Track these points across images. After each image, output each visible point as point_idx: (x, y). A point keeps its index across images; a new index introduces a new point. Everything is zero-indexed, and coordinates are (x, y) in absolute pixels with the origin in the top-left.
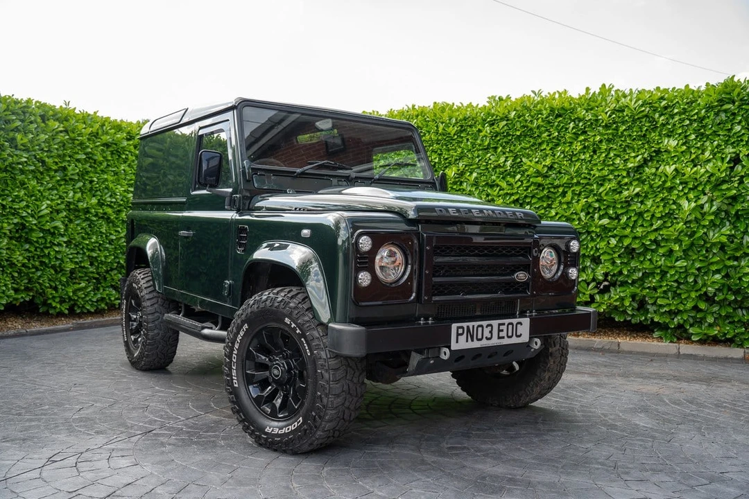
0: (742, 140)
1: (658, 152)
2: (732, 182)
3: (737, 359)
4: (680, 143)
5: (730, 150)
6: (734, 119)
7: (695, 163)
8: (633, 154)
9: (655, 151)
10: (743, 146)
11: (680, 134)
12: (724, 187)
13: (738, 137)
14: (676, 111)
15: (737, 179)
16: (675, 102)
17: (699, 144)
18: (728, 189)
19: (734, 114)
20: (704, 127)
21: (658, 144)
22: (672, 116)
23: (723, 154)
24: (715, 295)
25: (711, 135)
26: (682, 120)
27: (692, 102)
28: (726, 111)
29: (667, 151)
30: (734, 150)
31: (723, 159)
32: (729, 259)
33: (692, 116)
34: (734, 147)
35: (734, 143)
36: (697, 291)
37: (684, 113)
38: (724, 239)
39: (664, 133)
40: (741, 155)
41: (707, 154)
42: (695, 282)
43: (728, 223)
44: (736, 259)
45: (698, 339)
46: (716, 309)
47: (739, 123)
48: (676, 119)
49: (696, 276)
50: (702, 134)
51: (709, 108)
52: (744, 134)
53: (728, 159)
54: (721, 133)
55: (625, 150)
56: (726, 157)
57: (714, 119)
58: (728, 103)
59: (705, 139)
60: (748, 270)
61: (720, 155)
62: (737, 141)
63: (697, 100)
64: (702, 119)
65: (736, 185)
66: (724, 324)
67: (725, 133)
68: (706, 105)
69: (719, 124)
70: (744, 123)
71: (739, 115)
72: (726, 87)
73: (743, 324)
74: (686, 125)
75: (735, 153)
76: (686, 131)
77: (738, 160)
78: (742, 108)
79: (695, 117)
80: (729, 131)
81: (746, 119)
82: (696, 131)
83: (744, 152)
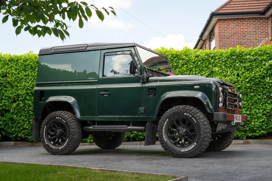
0: (239, 69)
1: (212, 72)
4: (219, 70)
5: (235, 72)
7: (225, 76)
8: (204, 73)
9: (211, 72)
10: (240, 70)
11: (219, 66)
12: (236, 84)
13: (238, 68)
14: (217, 58)
15: (240, 81)
16: (216, 55)
17: (226, 70)
18: (237, 85)
19: (235, 60)
20: (227, 64)
21: (212, 69)
22: (216, 60)
25: (229, 66)
26: (219, 61)
27: (221, 55)
28: (232, 59)
29: (216, 72)
30: (237, 72)
33: (222, 60)
34: (237, 71)
35: (237, 69)
37: (219, 59)
39: (214, 65)
40: (240, 74)
41: (229, 73)
47: (237, 63)
48: (217, 61)
50: (226, 66)
51: (228, 58)
52: (239, 67)
53: (236, 75)
54: (232, 66)
55: (201, 71)
56: (235, 74)
57: (230, 61)
58: (233, 56)
59: (228, 68)
60: (245, 112)
61: (233, 73)
62: (238, 69)
63: (222, 55)
64: (226, 61)
65: (240, 83)
66: (236, 132)
67: (234, 66)
68: (226, 56)
69: (231, 63)
70: (239, 63)
71: (237, 60)
72: (231, 50)
73: (243, 131)
74: (221, 63)
75: (238, 73)
76: (221, 65)
77: (238, 75)
78: (238, 58)
79: (224, 60)
80: (235, 65)
81: (239, 61)
82: (224, 65)
83: (240, 73)
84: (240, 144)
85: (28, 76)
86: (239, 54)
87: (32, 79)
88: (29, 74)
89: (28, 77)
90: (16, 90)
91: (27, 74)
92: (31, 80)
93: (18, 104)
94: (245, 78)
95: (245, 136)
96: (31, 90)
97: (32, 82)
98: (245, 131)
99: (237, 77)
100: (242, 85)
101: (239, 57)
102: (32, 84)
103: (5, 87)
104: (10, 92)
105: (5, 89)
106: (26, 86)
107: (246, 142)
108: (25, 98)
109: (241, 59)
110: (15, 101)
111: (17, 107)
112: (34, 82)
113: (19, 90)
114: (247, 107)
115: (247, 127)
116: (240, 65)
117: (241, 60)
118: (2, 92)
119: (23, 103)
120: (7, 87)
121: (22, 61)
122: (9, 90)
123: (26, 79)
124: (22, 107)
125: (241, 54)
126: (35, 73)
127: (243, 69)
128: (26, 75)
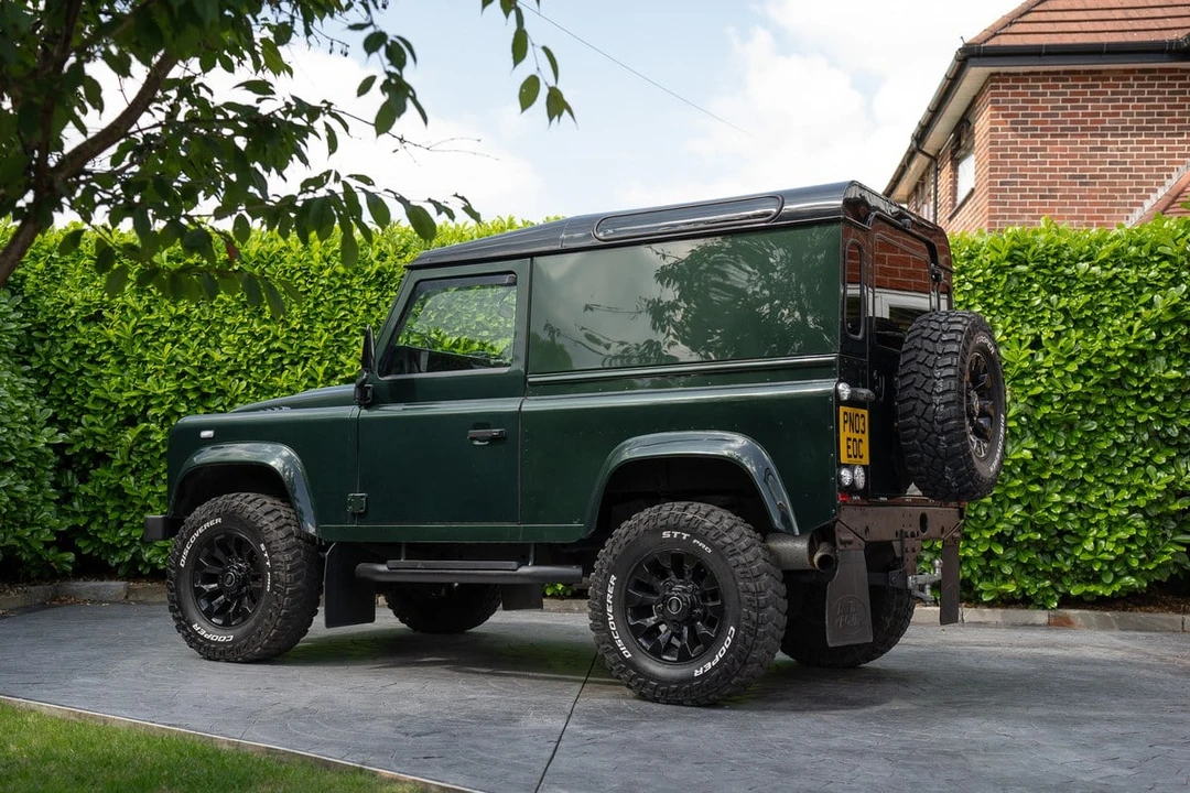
0: (1043, 318)
2: (1038, 375)
3: (1040, 625)
5: (1028, 330)
6: (1030, 287)
10: (1046, 325)
11: (960, 304)
12: (1027, 382)
13: (1038, 312)
15: (1044, 371)
17: (988, 320)
18: (1032, 386)
19: (1030, 280)
20: (991, 295)
23: (1021, 334)
24: (1013, 535)
25: (1001, 306)
26: (962, 283)
27: (970, 258)
28: (1018, 275)
30: (1033, 331)
31: (1020, 342)
32: (1031, 483)
33: (975, 278)
34: (1032, 326)
35: (1032, 320)
36: (988, 529)
37: (963, 273)
38: (1027, 454)
40: (1043, 338)
41: (998, 333)
42: (988, 516)
43: (1029, 433)
44: (1040, 482)
45: (990, 598)
46: (1011, 555)
47: (1037, 293)
49: (988, 507)
50: (989, 305)
51: (999, 270)
52: (1044, 309)
53: (1028, 343)
54: (1015, 304)
56: (1026, 340)
57: (1005, 284)
58: (1020, 263)
59: (994, 312)
60: (1057, 498)
61: (1017, 336)
62: (1038, 317)
63: (977, 255)
64: (987, 285)
65: (1044, 380)
66: (1021, 576)
67: (1020, 305)
68: (992, 263)
69: (1012, 292)
70: (1043, 293)
71: (1036, 282)
72: (1014, 239)
73: (1047, 575)
74: (968, 291)
75: (1035, 334)
76: (968, 300)
77: (1036, 344)
78: (1038, 273)
79: (980, 280)
80: (1025, 302)
81: (1045, 286)
82: (982, 300)
83: (1047, 334)
84: (1034, 625)
85: (185, 321)
86: (1047, 256)
87: (200, 331)
88: (188, 311)
89: (185, 326)
90: (138, 376)
91: (182, 311)
92: (197, 336)
93: (147, 432)
94: (1066, 356)
95: (1058, 593)
96: (195, 378)
97: (199, 344)
98: (1057, 576)
99: (1030, 351)
100: (1051, 385)
101: (1046, 267)
102: (200, 356)
103: (92, 361)
104: (115, 381)
105: (97, 370)
106: (178, 362)
107: (1061, 617)
108: (171, 409)
109: (1052, 276)
110: (131, 421)
111: (139, 444)
112: (209, 346)
113: (148, 375)
114: (1066, 477)
115: (1066, 559)
116: (1048, 301)
117: (1054, 282)
118: (81, 381)
119: (162, 427)
120: (103, 362)
121: (165, 258)
122: (112, 375)
123: (178, 332)
124: (161, 447)
125: (1053, 257)
126: (213, 307)
127: (1061, 320)
128: (180, 318)
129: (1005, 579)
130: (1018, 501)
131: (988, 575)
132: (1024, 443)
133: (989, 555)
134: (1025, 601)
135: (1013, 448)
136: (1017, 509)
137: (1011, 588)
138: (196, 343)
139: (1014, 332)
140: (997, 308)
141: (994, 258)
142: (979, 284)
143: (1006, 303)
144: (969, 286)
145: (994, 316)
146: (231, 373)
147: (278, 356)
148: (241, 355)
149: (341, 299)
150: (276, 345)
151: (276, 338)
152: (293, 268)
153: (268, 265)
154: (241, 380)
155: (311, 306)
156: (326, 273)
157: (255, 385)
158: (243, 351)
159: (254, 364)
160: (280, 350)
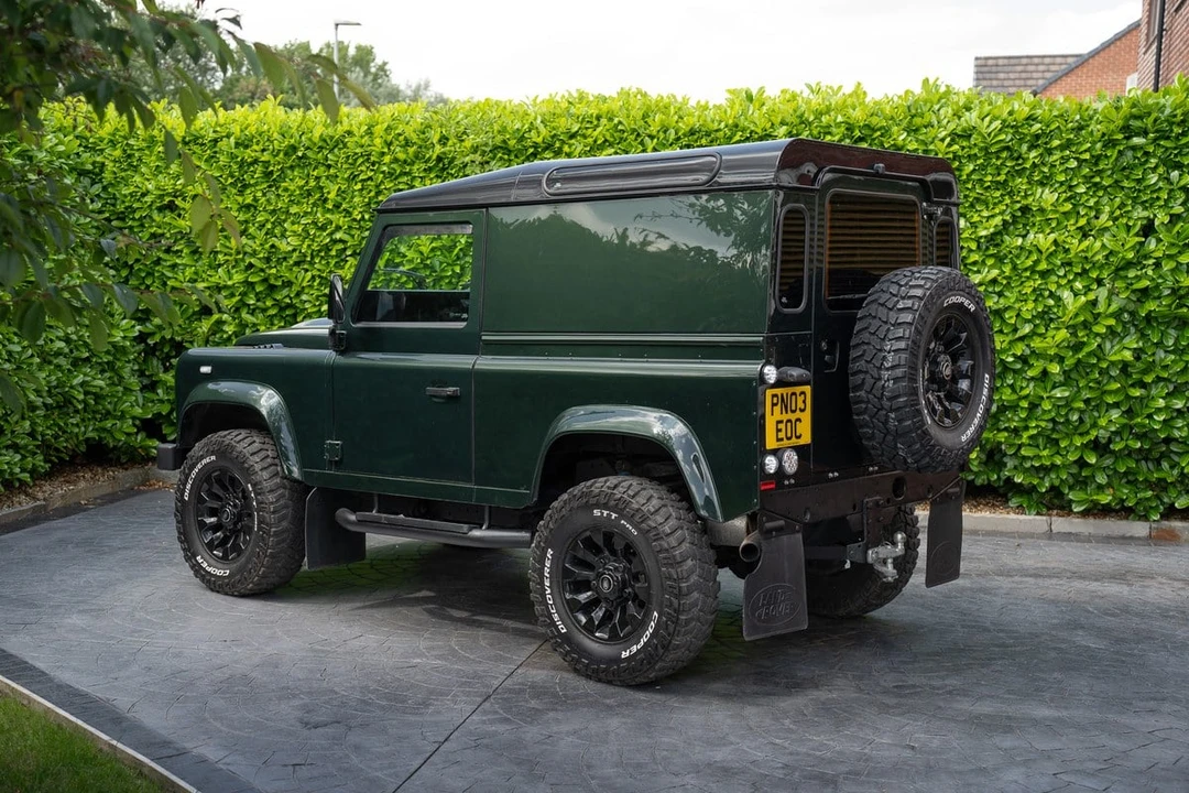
0: (1158, 198)
1: (1025, 210)
2: (1144, 267)
3: (1139, 538)
4: (1061, 200)
5: (1139, 213)
6: (1146, 161)
7: (1085, 233)
8: (985, 214)
9: (1020, 209)
10: (1160, 207)
11: (1062, 184)
12: (1132, 274)
13: (1153, 192)
14: (1056, 143)
15: (1151, 261)
16: (1053, 127)
17: (1091, 203)
18: (1138, 278)
19: (1146, 154)
20: (1099, 173)
21: (1026, 196)
22: (1050, 152)
23: (1129, 218)
24: (1110, 441)
25: (1110, 186)
26: (1065, 160)
27: (1081, 128)
28: (1134, 148)
29: (1042, 210)
30: (1146, 214)
31: (1129, 228)
32: (1133, 386)
33: (1081, 153)
34: (1146, 209)
35: (1146, 201)
36: (1081, 434)
37: (1068, 148)
38: (1128, 355)
39: (1036, 179)
40: (1157, 223)
41: (1104, 217)
42: (1081, 420)
43: (1133, 330)
44: (1143, 385)
45: (1082, 508)
46: (1108, 462)
47: (1154, 169)
48: (1055, 157)
49: (1082, 412)
50: (1096, 184)
51: (1110, 143)
52: (1161, 188)
53: (1137, 229)
54: (1126, 184)
55: (972, 206)
56: (1134, 225)
57: (1116, 159)
58: (1137, 135)
59: (1101, 193)
60: (1161, 403)
61: (1125, 221)
62: (1152, 198)
63: (1088, 126)
64: (1097, 159)
65: (1150, 273)
66: (1120, 484)
67: (1133, 184)
68: (1104, 135)
69: (1124, 168)
70: (1161, 170)
71: (1155, 156)
72: (1134, 106)
73: (1149, 485)
74: (1072, 169)
75: (1148, 218)
76: (1071, 179)
77: (1148, 229)
78: (1159, 145)
79: (1087, 156)
80: (1139, 181)
81: (1164, 162)
82: (1087, 179)
83: (1161, 218)
84: (1131, 538)
85: (252, 209)
86: (1171, 124)
87: (267, 221)
88: (256, 200)
89: (253, 216)
90: (210, 267)
91: (249, 200)
92: (264, 226)
93: (220, 323)
94: (1181, 244)
95: (1163, 503)
96: (262, 270)
97: (267, 234)
98: (1161, 486)
99: (1137, 239)
100: (1161, 276)
101: (1168, 138)
102: (267, 246)
103: (168, 251)
104: (189, 272)
105: (171, 259)
106: (245, 253)
107: (1163, 530)
108: (241, 300)
109: (1175, 148)
110: (206, 311)
111: (214, 334)
112: (276, 236)
113: (220, 265)
114: (1174, 380)
115: (1172, 467)
116: (1168, 179)
117: (1176, 155)
118: (158, 271)
120: (177, 251)
121: (233, 145)
122: (186, 265)
123: (246, 222)
124: (233, 337)
125: (1179, 125)
126: (278, 195)
127: (1181, 200)
128: (247, 208)
129: (1100, 488)
130: (1116, 405)
131: (1081, 483)
132: (1127, 341)
133: (1081, 463)
134: (1123, 511)
135: (1112, 347)
136: (1115, 414)
137: (1105, 499)
138: (264, 231)
139: (1121, 215)
140: (1105, 188)
141: (1105, 130)
142: (1085, 160)
143: (1116, 182)
144: (1073, 164)
145: (1100, 197)
146: (297, 264)
147: (341, 246)
148: (305, 246)
149: (401, 187)
150: (338, 236)
151: (338, 228)
152: (356, 154)
153: (331, 151)
154: (307, 271)
155: (372, 194)
156: (387, 159)
157: (320, 276)
158: (307, 242)
159: (318, 255)
160: (341, 241)
